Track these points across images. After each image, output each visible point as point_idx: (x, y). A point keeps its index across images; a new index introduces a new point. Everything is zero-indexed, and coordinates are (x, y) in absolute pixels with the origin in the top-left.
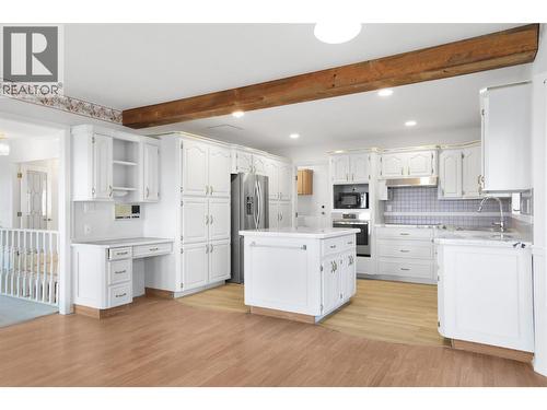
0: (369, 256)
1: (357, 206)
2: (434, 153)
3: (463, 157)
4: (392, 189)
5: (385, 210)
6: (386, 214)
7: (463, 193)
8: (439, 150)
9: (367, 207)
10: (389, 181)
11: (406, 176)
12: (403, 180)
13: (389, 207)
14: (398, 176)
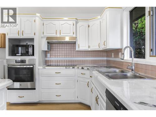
0: (35, 89)
1: (27, 54)
2: (74, 22)
3: (89, 26)
4: (50, 44)
5: (46, 56)
6: (47, 59)
7: (89, 47)
8: (77, 21)
9: (33, 55)
10: (48, 38)
11: (58, 35)
12: (57, 38)
13: (49, 55)
14: (54, 35)
